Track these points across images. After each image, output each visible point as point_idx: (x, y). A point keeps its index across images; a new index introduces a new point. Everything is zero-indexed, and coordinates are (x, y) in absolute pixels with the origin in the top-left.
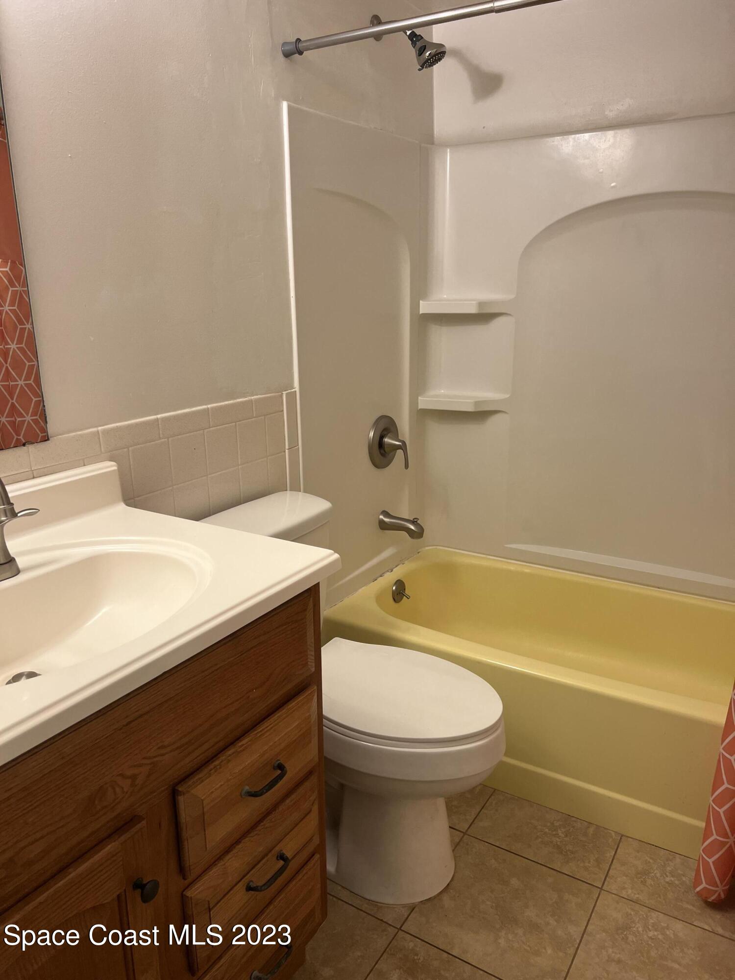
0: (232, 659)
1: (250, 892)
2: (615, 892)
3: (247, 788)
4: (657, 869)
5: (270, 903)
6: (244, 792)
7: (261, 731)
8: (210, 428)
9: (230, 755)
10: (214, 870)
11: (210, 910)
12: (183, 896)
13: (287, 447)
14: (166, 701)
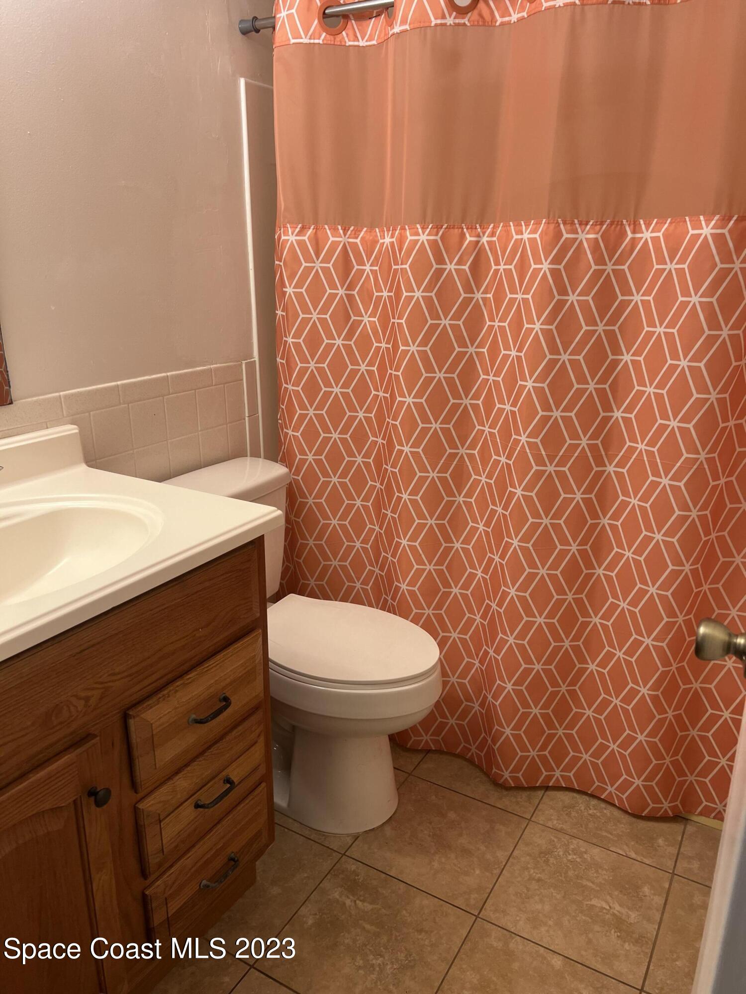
0: (179, 600)
1: (199, 809)
2: (541, 822)
3: (194, 716)
4: (582, 803)
5: (218, 823)
6: (190, 720)
7: (208, 667)
8: (169, 394)
9: (178, 686)
10: (165, 787)
11: (160, 822)
12: (135, 810)
13: (247, 415)
14: (117, 634)
